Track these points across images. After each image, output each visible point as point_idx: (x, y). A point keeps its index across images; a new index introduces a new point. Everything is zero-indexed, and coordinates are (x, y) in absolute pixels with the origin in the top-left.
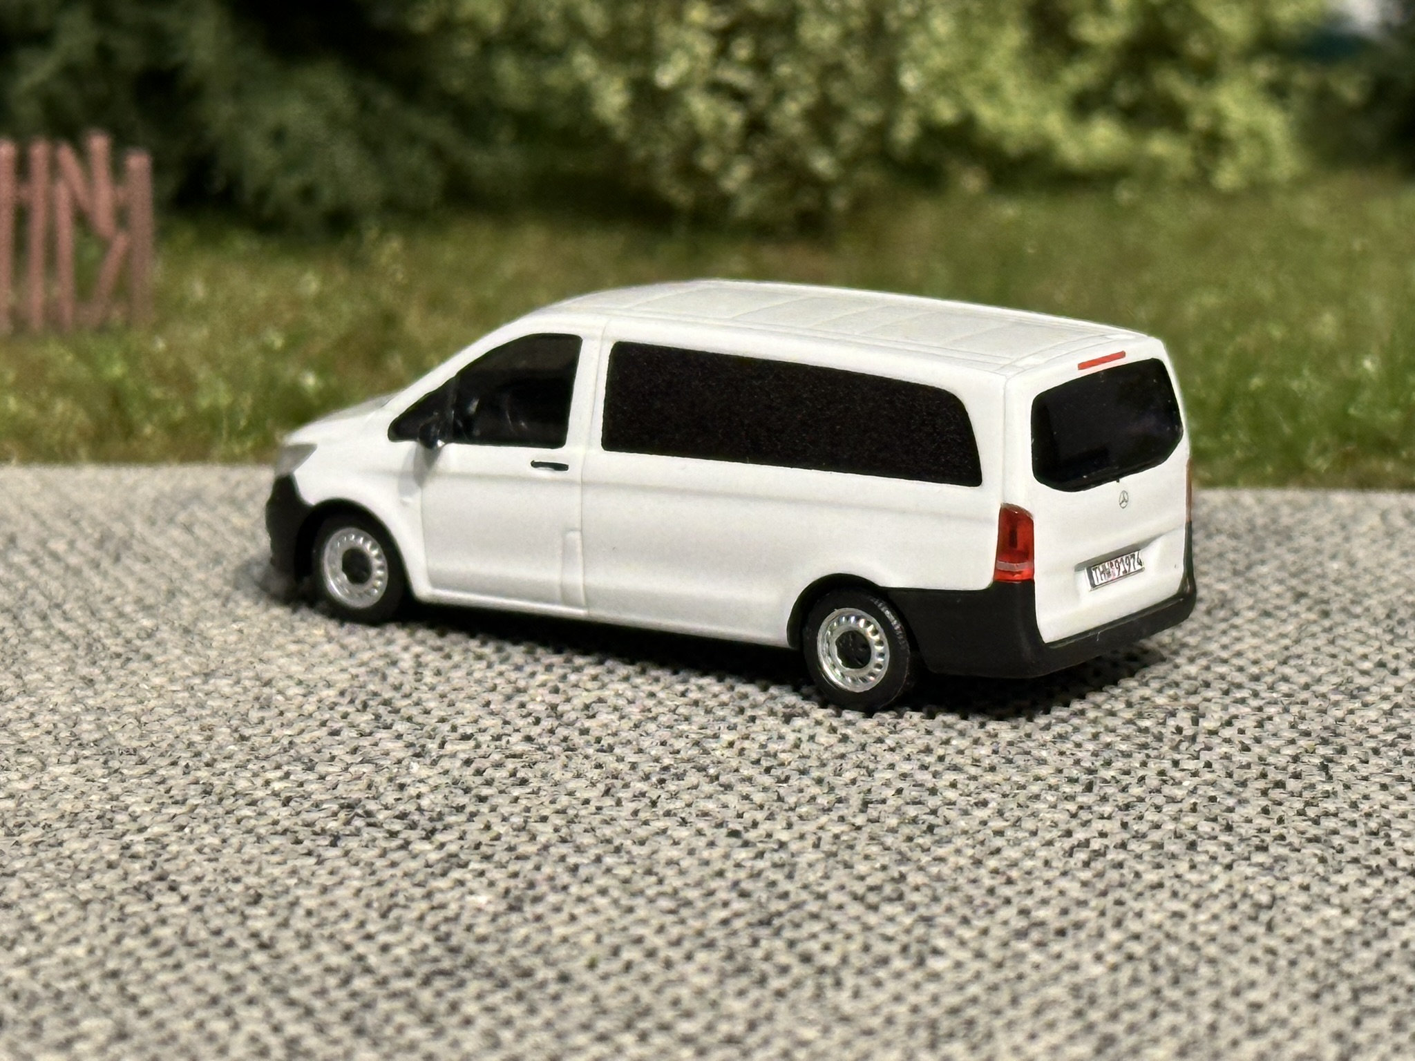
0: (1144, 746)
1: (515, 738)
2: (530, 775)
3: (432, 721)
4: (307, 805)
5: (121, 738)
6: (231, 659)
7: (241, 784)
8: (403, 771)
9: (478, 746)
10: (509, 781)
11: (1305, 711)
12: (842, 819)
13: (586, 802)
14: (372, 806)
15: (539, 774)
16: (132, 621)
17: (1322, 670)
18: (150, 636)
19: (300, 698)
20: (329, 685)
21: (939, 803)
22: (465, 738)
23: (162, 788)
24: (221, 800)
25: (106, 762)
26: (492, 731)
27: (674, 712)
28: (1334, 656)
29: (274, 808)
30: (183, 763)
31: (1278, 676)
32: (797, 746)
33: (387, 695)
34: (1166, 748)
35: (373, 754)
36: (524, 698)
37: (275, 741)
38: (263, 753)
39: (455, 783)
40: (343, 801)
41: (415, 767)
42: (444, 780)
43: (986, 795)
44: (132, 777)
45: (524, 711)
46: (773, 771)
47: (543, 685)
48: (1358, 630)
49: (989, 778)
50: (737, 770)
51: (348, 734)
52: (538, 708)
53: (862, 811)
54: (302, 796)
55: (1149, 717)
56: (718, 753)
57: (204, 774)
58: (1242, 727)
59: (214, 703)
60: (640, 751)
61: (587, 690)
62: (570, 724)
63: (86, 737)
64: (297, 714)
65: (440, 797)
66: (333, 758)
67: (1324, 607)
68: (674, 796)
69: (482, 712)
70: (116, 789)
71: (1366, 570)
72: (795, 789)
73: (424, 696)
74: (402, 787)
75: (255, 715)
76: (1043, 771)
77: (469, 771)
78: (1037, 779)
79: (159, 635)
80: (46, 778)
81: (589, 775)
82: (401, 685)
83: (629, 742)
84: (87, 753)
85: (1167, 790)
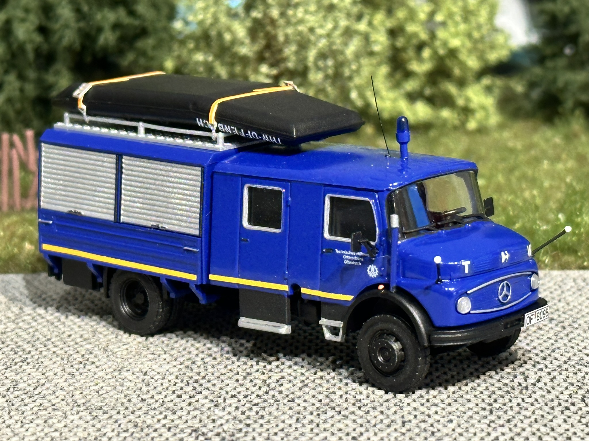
0: (508, 392)
1: (254, 396)
2: (264, 414)
3: (216, 389)
4: (178, 430)
5: (93, 401)
6: (126, 363)
7: (149, 422)
8: (212, 413)
9: (239, 401)
10: (257, 417)
11: (568, 374)
12: (396, 430)
13: (290, 425)
14: (205, 430)
15: (268, 413)
16: (81, 346)
17: (570, 354)
18: (91, 353)
19: (161, 380)
20: (171, 374)
21: (433, 421)
22: (233, 396)
23: (117, 425)
24: (142, 430)
25: (90, 413)
26: (243, 394)
27: (314, 381)
28: (572, 348)
29: (165, 432)
30: (122, 413)
31: (553, 358)
32: (368, 397)
33: (196, 377)
34: (517, 393)
35: (197, 406)
36: (251, 377)
37: (157, 401)
38: (153, 406)
39: (235, 418)
40: (192, 428)
41: (217, 411)
42: (229, 417)
43: (451, 417)
44: (103, 420)
45: (253, 383)
46: (362, 409)
47: (258, 371)
48: (579, 335)
49: (449, 409)
50: (347, 409)
51: (184, 397)
52: (259, 382)
53: (404, 426)
54: (175, 427)
55: (506, 378)
56: (337, 401)
57: (132, 417)
58: (545, 382)
59: (127, 384)
60: (305, 401)
61: (276, 373)
62: (274, 389)
63: (80, 402)
64: (162, 388)
65: (231, 425)
66: (182, 408)
67: (562, 324)
68: (325, 421)
69: (236, 384)
70: (99, 426)
71: (574, 307)
72: (373, 416)
73: (210, 378)
74: (214, 421)
75: (145, 389)
76: (471, 405)
77: (239, 413)
78: (469, 409)
79: (95, 353)
80: (68, 421)
81: (288, 413)
82: (200, 373)
83: (300, 397)
84: (82, 409)
85: (524, 412)
